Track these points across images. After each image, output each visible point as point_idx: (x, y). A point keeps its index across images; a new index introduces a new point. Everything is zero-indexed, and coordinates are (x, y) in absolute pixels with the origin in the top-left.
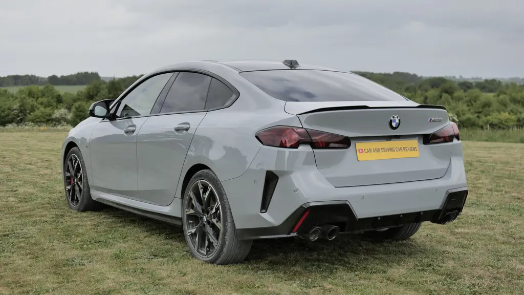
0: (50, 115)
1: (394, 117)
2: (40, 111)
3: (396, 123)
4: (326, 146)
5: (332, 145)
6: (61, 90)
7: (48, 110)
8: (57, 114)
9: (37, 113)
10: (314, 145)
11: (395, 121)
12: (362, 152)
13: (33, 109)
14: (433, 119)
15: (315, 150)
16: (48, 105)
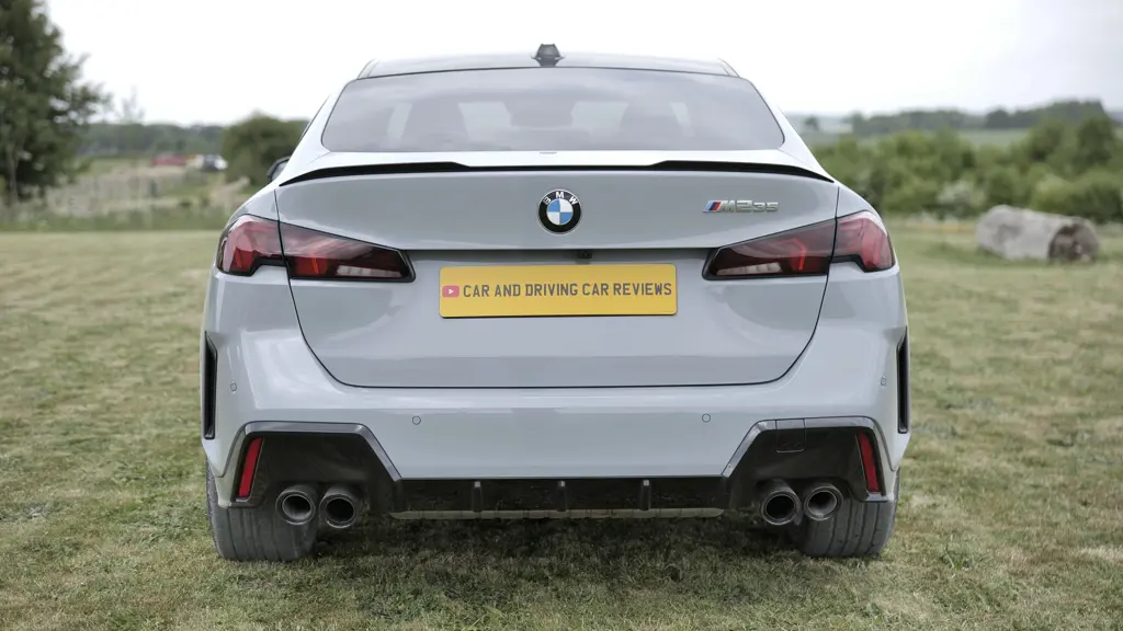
0: (934, 195)
1: (553, 196)
2: (915, 185)
3: (562, 215)
4: (327, 270)
5: (343, 270)
6: (977, 141)
7: (930, 185)
8: (949, 193)
9: (907, 190)
10: (296, 268)
11: (557, 208)
12: (456, 294)
13: (898, 182)
14: (724, 203)
15: (294, 283)
16: (933, 173)
